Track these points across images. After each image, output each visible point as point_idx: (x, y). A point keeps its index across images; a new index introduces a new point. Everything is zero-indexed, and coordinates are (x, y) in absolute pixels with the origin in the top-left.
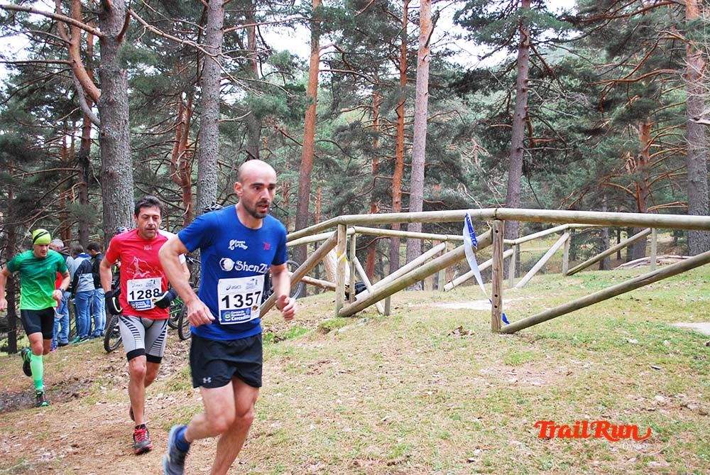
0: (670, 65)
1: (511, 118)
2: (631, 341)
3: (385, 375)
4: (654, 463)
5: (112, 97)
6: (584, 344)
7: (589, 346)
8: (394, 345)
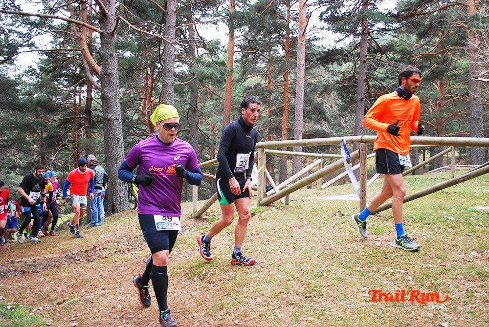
0: (457, 44)
1: (356, 79)
2: (449, 218)
3: (296, 241)
4: (478, 294)
5: (109, 71)
6: (421, 221)
7: (424, 222)
8: (299, 223)
